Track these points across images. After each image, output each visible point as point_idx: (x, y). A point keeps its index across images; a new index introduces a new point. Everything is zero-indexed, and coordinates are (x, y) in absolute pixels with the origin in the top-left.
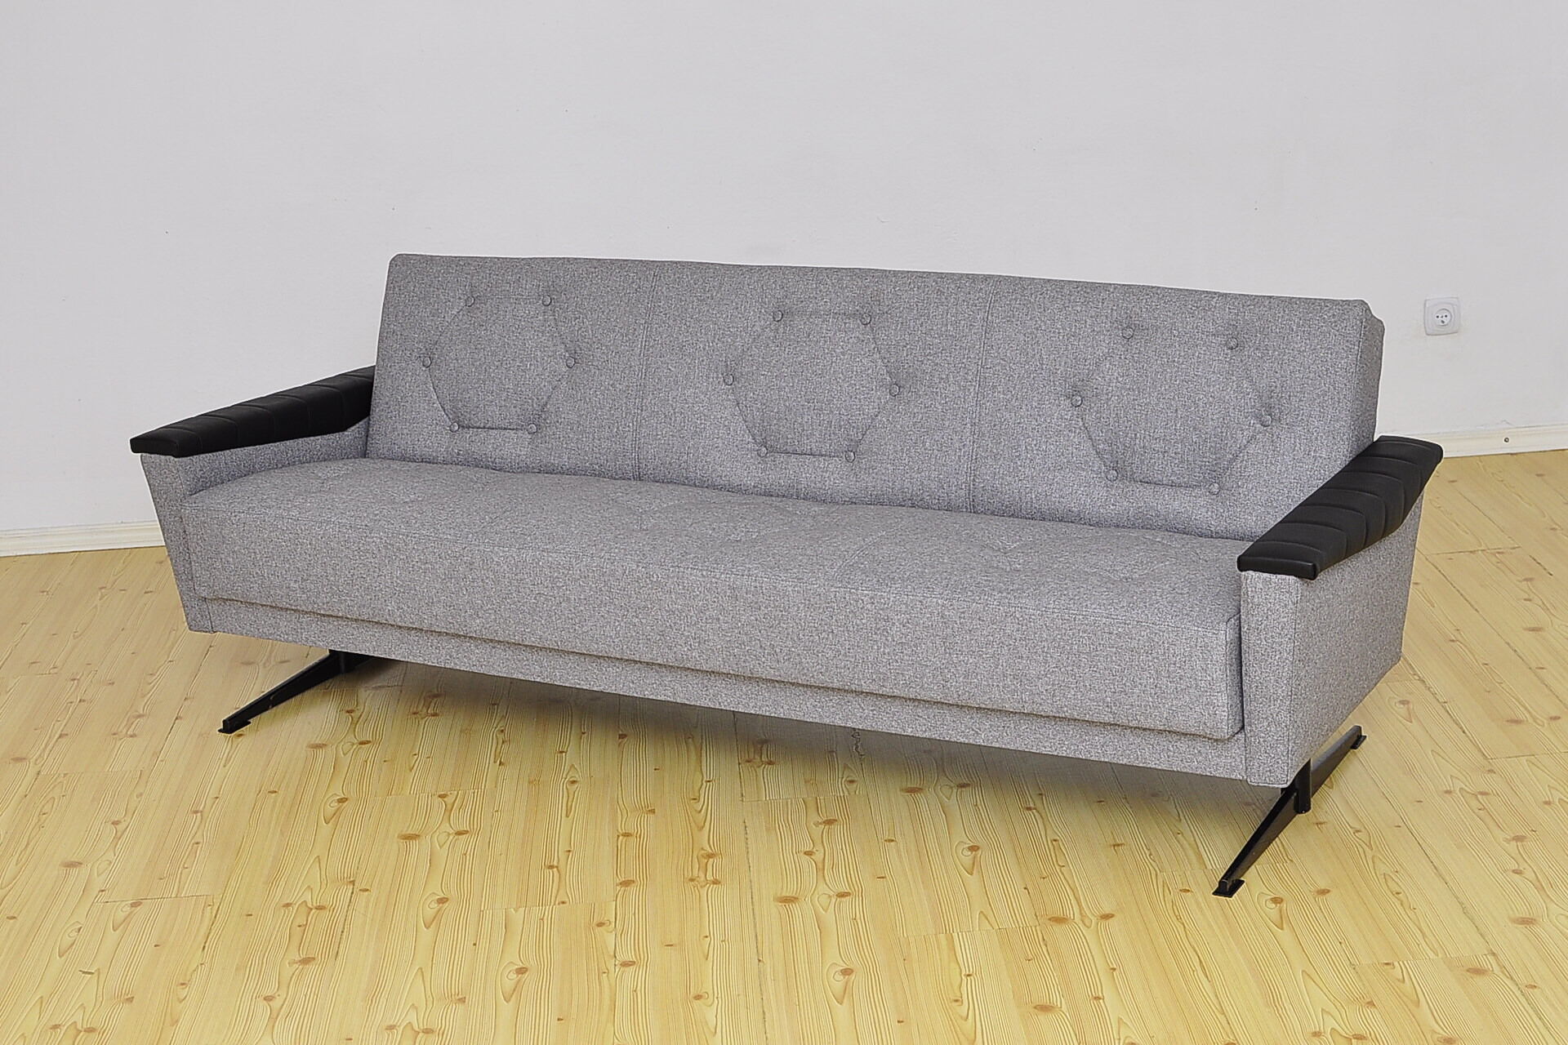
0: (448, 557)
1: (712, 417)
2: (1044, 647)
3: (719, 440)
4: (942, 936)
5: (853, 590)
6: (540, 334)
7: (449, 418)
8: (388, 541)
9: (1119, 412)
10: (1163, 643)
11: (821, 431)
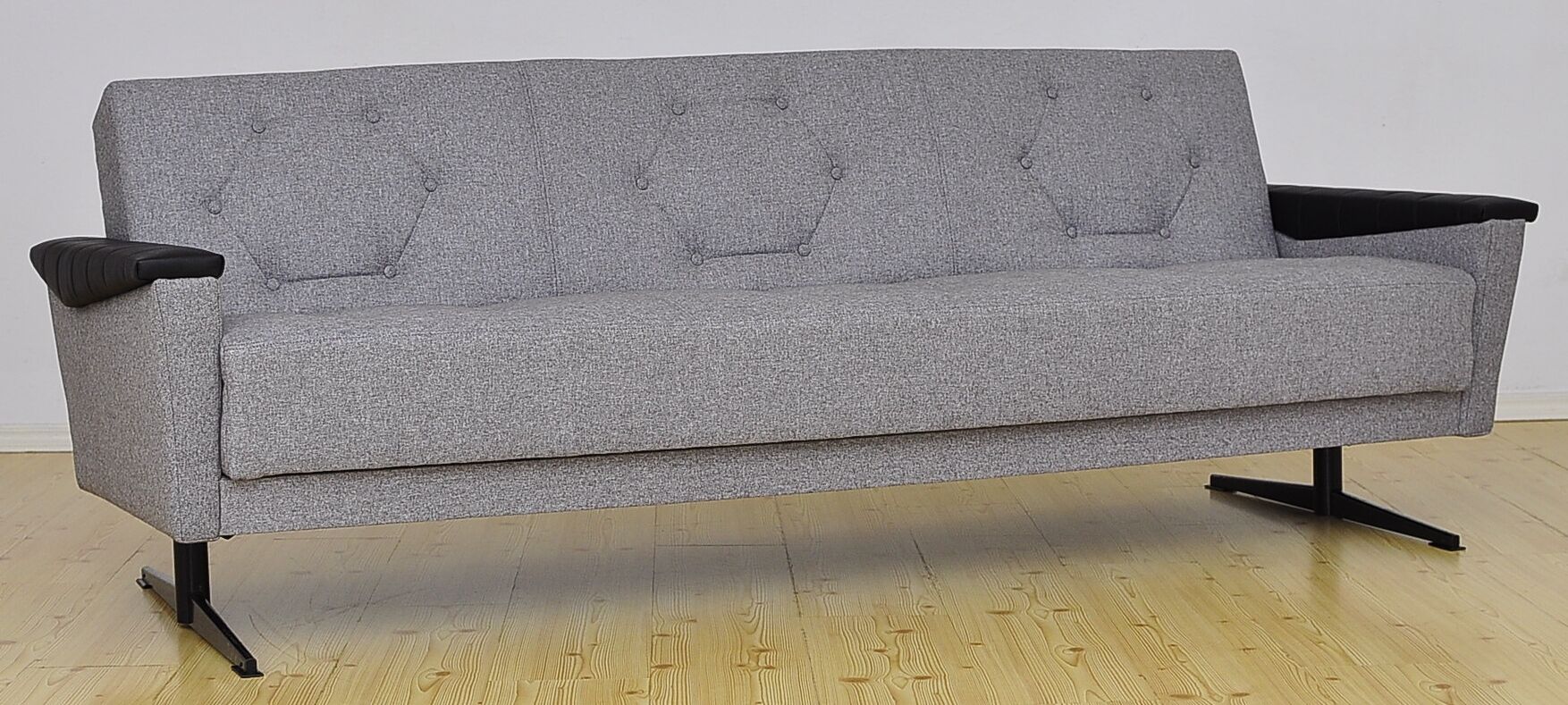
2: (1327, 326)
7: (265, 273)
9: (1075, 167)
11: (773, 224)
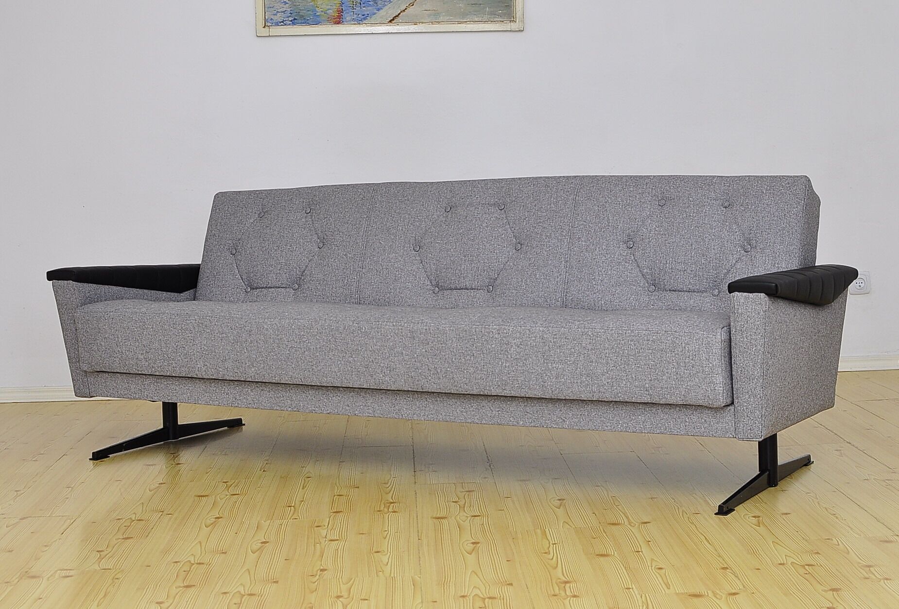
0: (236, 328)
1: (406, 270)
2: (606, 353)
3: (410, 284)
4: (539, 531)
5: (487, 326)
6: (303, 229)
7: (245, 284)
8: (200, 322)
9: (656, 249)
10: (681, 343)
11: (472, 274)
